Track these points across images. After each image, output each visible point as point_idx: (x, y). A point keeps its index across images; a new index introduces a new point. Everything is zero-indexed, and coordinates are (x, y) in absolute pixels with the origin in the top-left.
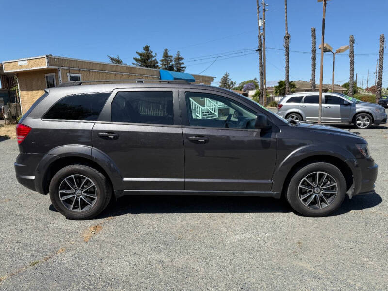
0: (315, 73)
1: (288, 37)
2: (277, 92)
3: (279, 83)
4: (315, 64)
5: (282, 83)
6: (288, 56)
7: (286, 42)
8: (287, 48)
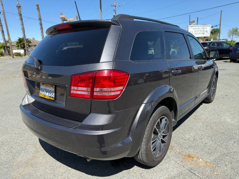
0: (43, 34)
1: (20, 7)
2: (18, 46)
3: (19, 40)
4: (42, 28)
5: (21, 40)
6: (22, 21)
7: (19, 10)
8: (21, 15)
